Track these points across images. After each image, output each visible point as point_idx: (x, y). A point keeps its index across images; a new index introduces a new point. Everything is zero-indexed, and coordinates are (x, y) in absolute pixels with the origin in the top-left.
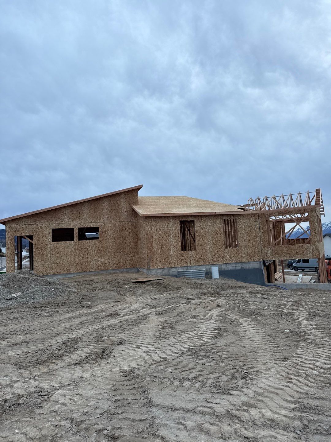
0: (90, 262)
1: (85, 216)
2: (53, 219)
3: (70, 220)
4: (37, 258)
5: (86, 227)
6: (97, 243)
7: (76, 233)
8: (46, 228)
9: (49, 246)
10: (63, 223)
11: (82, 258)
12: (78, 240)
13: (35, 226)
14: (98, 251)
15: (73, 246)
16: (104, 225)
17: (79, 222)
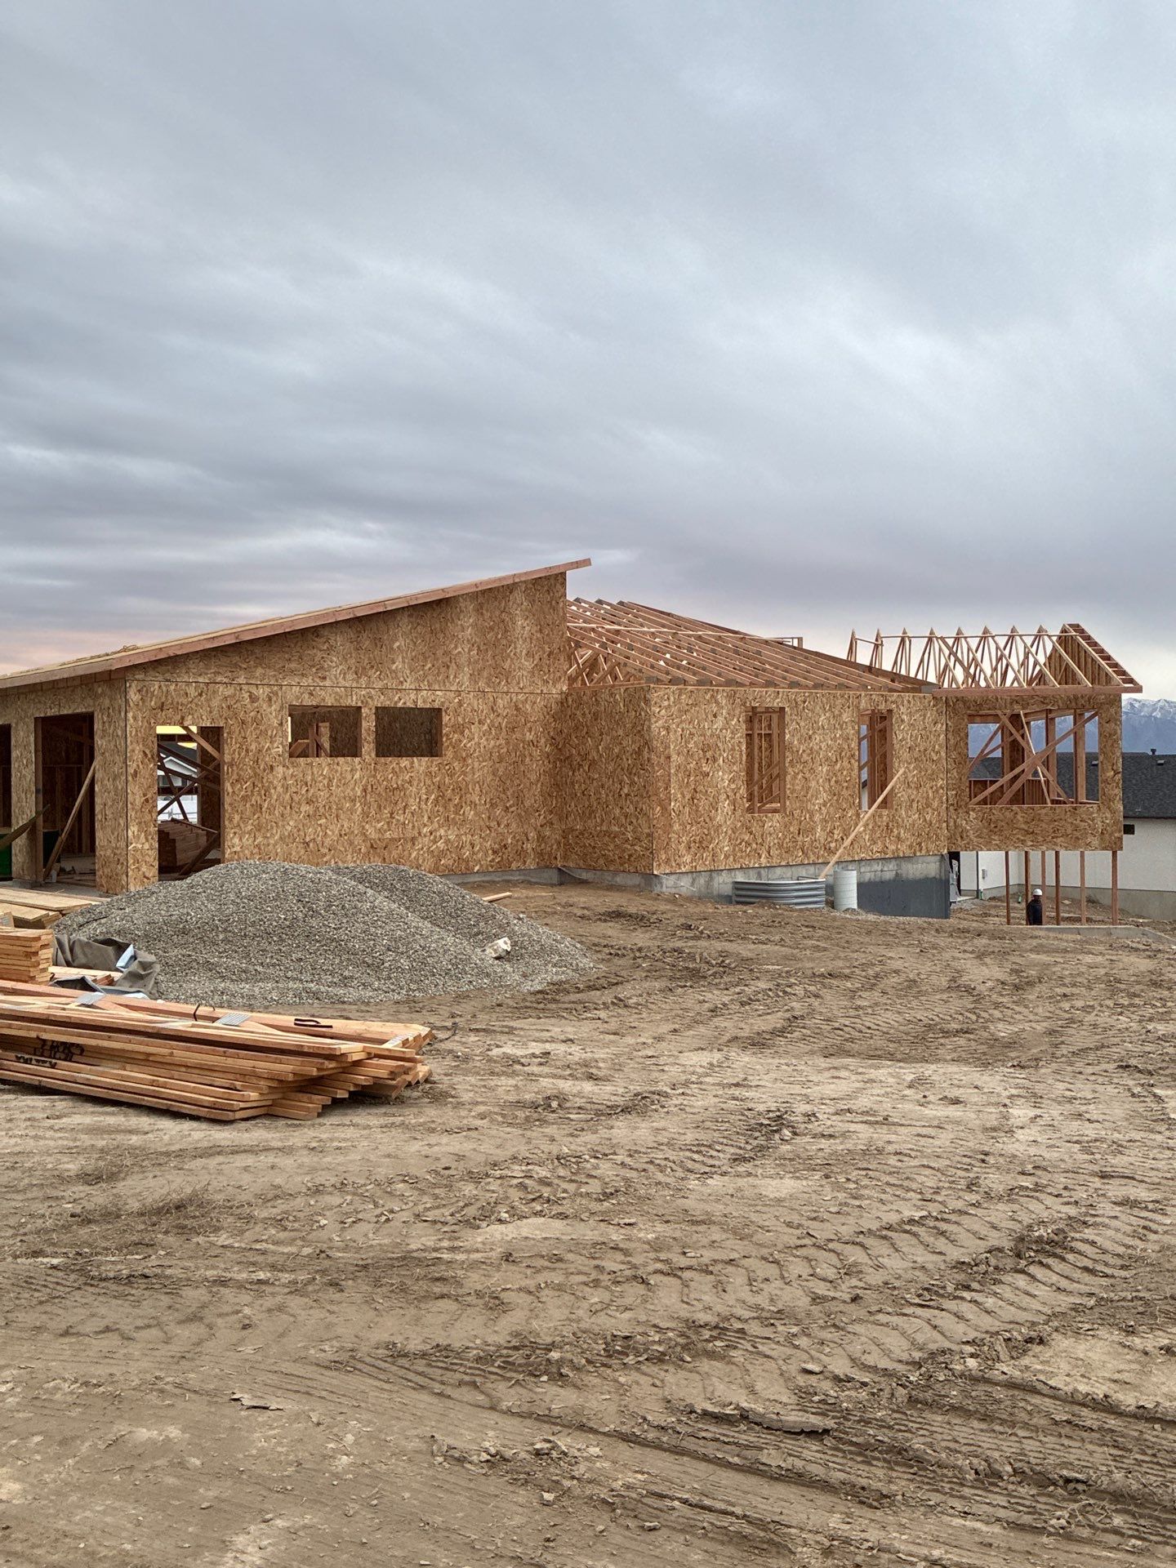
0: (413, 839)
1: (398, 665)
2: (293, 665)
3: (351, 676)
4: (237, 817)
5: (400, 705)
6: (434, 769)
7: (368, 724)
8: (270, 700)
9: (280, 770)
10: (327, 683)
11: (385, 827)
12: (373, 755)
13: (230, 691)
14: (436, 800)
15: (357, 776)
16: (460, 704)
17: (380, 685)
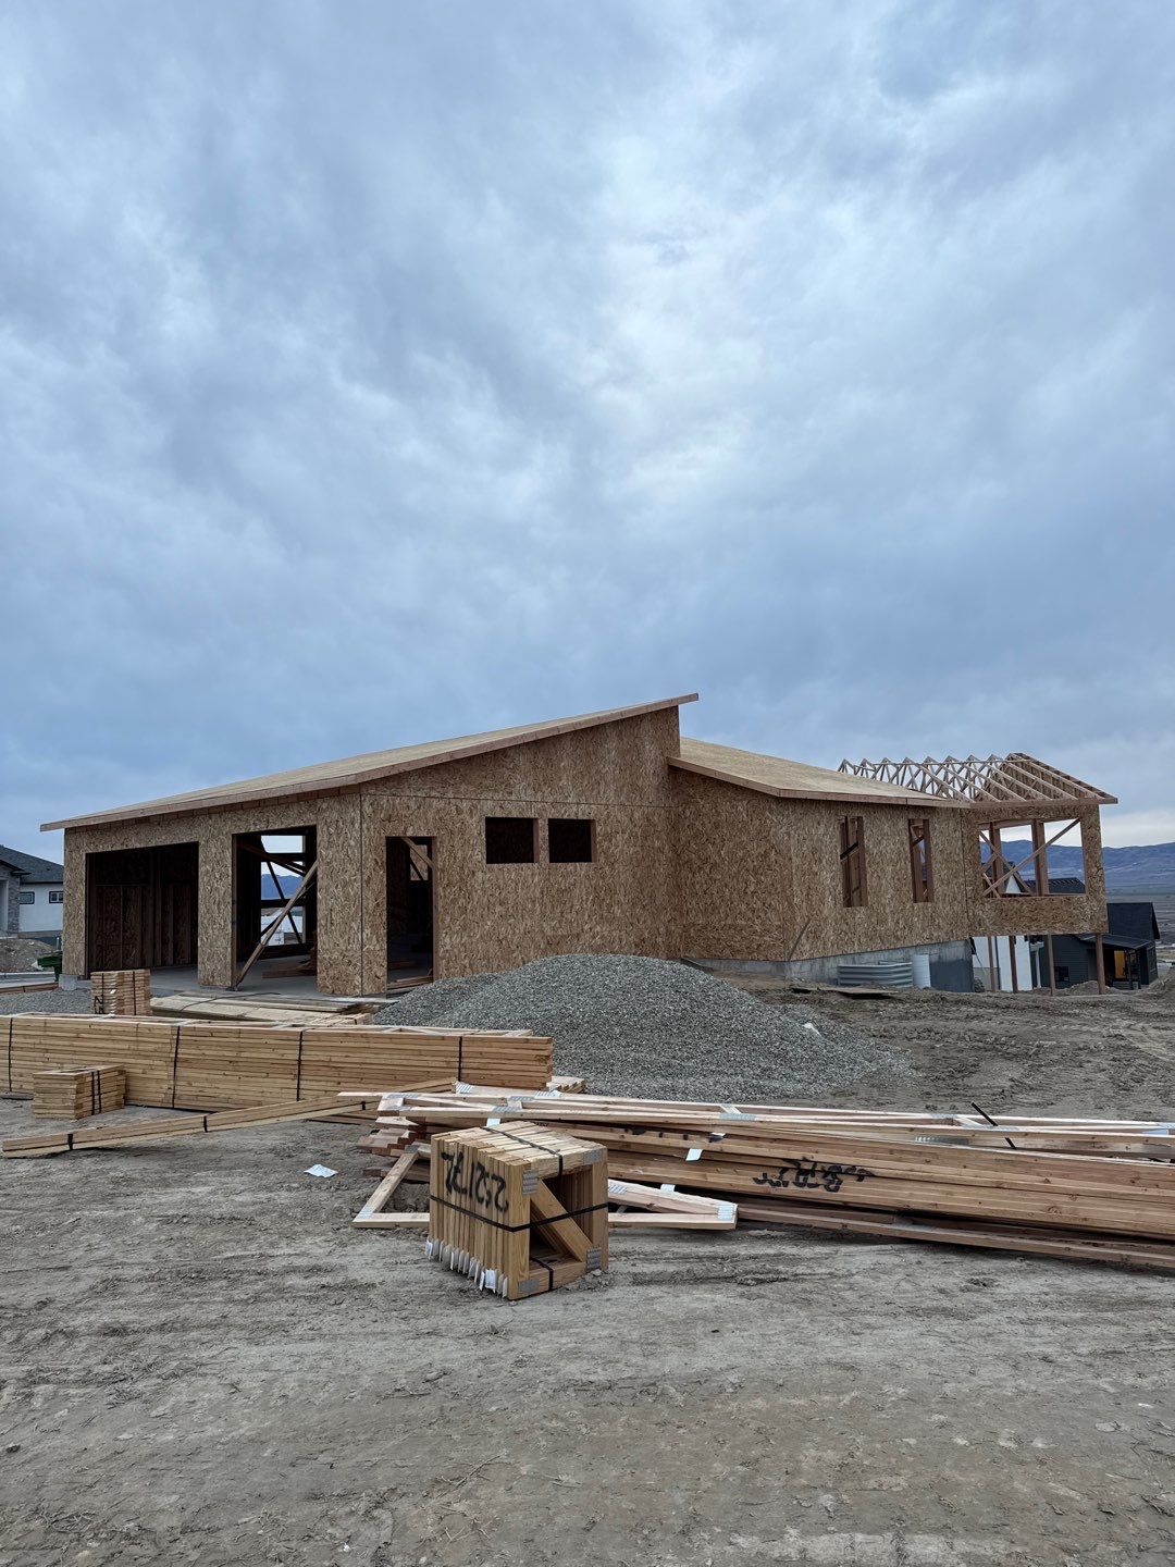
0: (578, 935)
1: (564, 782)
2: (488, 782)
3: (530, 792)
4: (448, 919)
5: (565, 817)
6: (591, 873)
7: (542, 835)
8: (471, 812)
9: (480, 874)
10: (513, 797)
11: (558, 925)
12: (548, 861)
13: (442, 804)
14: (593, 900)
15: (536, 880)
16: (608, 816)
17: (551, 799)
